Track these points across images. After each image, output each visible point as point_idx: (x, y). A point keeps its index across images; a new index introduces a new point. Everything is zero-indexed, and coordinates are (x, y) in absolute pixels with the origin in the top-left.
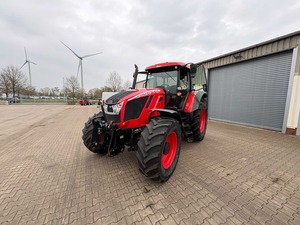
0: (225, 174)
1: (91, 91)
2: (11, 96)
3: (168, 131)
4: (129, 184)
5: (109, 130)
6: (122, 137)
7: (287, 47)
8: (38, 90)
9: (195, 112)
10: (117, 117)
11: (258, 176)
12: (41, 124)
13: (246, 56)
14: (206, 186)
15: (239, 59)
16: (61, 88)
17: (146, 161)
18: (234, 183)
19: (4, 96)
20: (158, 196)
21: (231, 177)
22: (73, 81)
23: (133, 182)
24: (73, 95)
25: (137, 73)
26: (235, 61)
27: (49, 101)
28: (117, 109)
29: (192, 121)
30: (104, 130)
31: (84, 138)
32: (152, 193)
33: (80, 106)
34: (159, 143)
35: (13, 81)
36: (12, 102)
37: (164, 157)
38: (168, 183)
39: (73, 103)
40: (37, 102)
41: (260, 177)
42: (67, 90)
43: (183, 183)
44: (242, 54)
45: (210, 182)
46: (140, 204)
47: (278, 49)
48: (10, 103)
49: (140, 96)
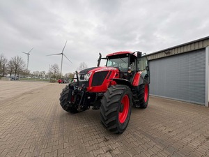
0: (166, 131)
1: (66, 75)
2: (13, 75)
3: (124, 93)
4: (92, 134)
5: (80, 92)
6: (89, 98)
7: (201, 47)
8: (31, 72)
9: (141, 85)
10: (86, 83)
11: (193, 134)
12: (30, 93)
13: (173, 53)
14: (153, 139)
15: (168, 54)
16: (47, 72)
17: (107, 114)
18: (175, 138)
19: (9, 75)
20: (116, 144)
21: (172, 134)
22: (55, 67)
23: (96, 133)
24: (54, 77)
25: (100, 58)
26: (166, 55)
27: (38, 80)
28: (87, 77)
29: (138, 93)
30: (77, 92)
31: (61, 99)
32: (110, 142)
33: (58, 84)
34: (117, 100)
35: (17, 66)
36: (13, 79)
37: (120, 115)
38: (123, 135)
39: (54, 82)
40: (30, 80)
41: (195, 135)
42: (51, 73)
43: (135, 136)
44: (171, 51)
45: (155, 136)
46: (101, 149)
47: (195, 48)
48: (12, 80)
49: (103, 70)
